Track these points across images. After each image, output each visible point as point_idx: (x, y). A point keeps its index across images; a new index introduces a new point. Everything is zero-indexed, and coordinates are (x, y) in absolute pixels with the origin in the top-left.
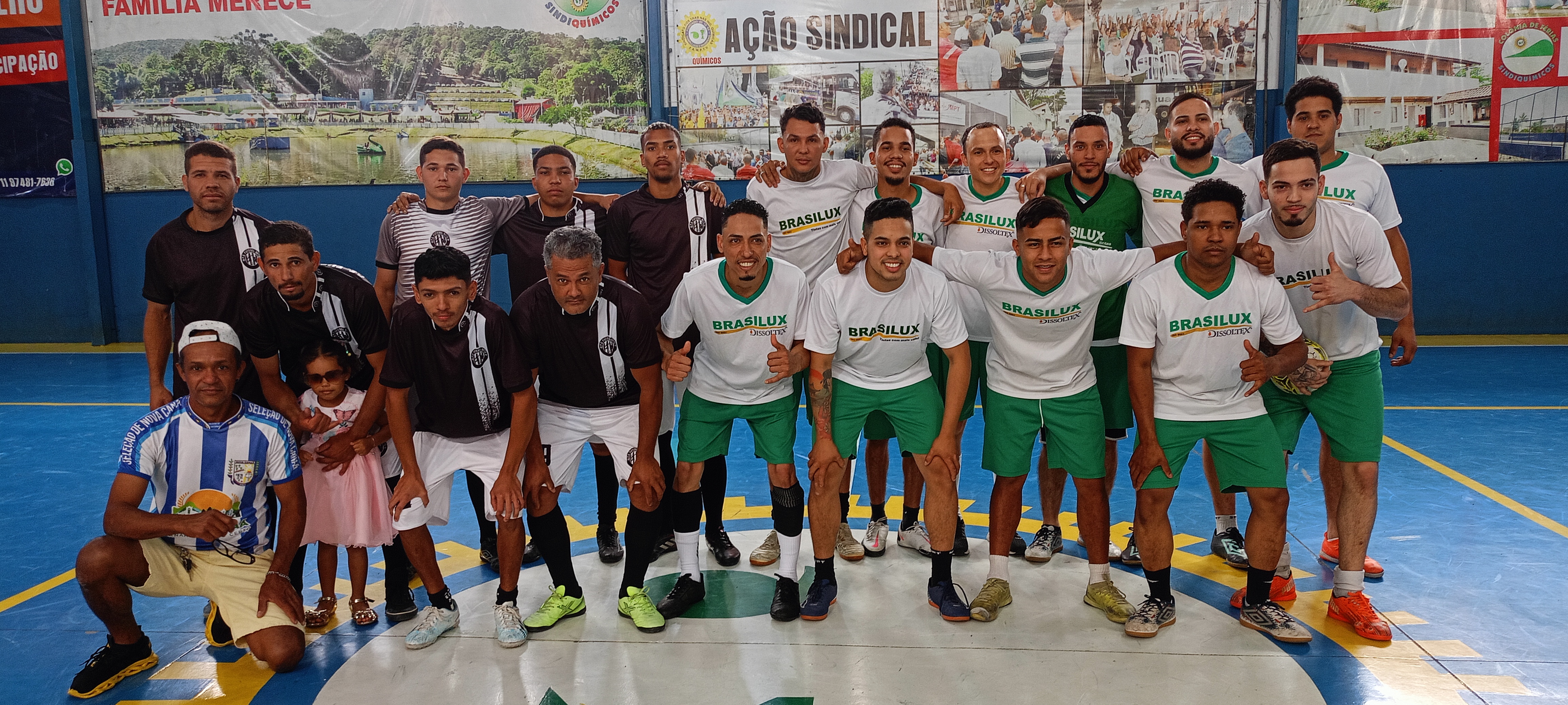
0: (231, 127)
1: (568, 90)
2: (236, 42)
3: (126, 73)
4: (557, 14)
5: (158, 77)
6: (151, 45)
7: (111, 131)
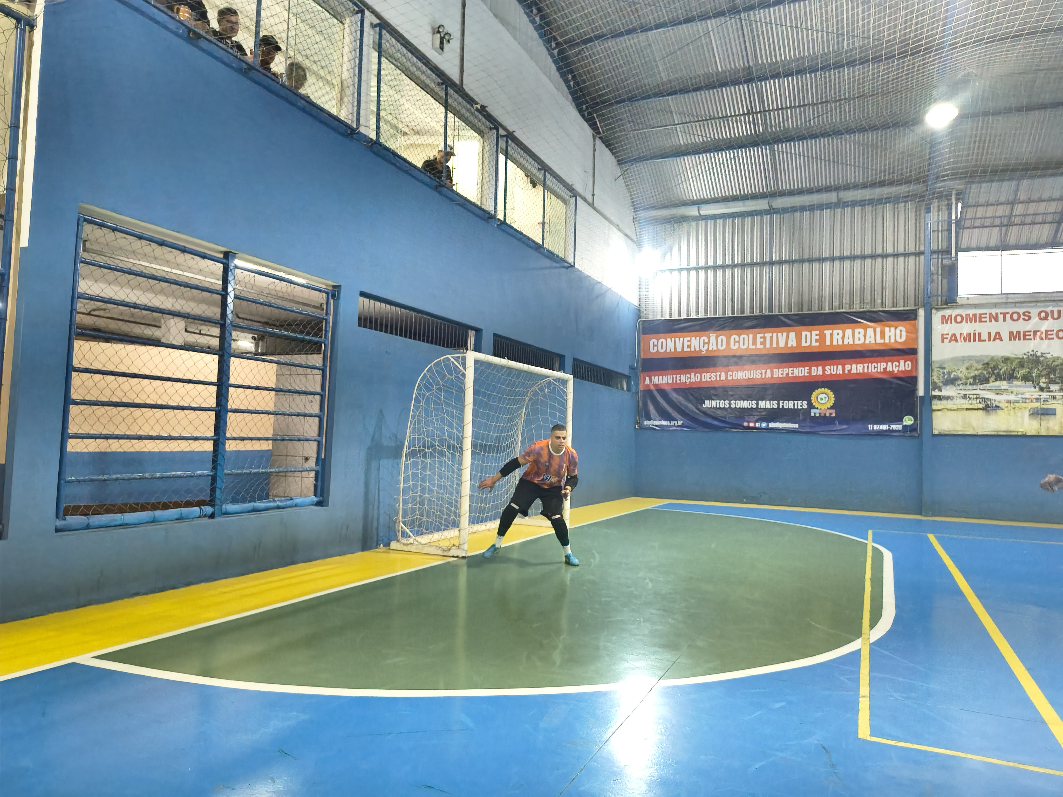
0: (1017, 402)
2: (1025, 357)
3: (952, 372)
5: (973, 374)
6: (970, 358)
7: (939, 402)
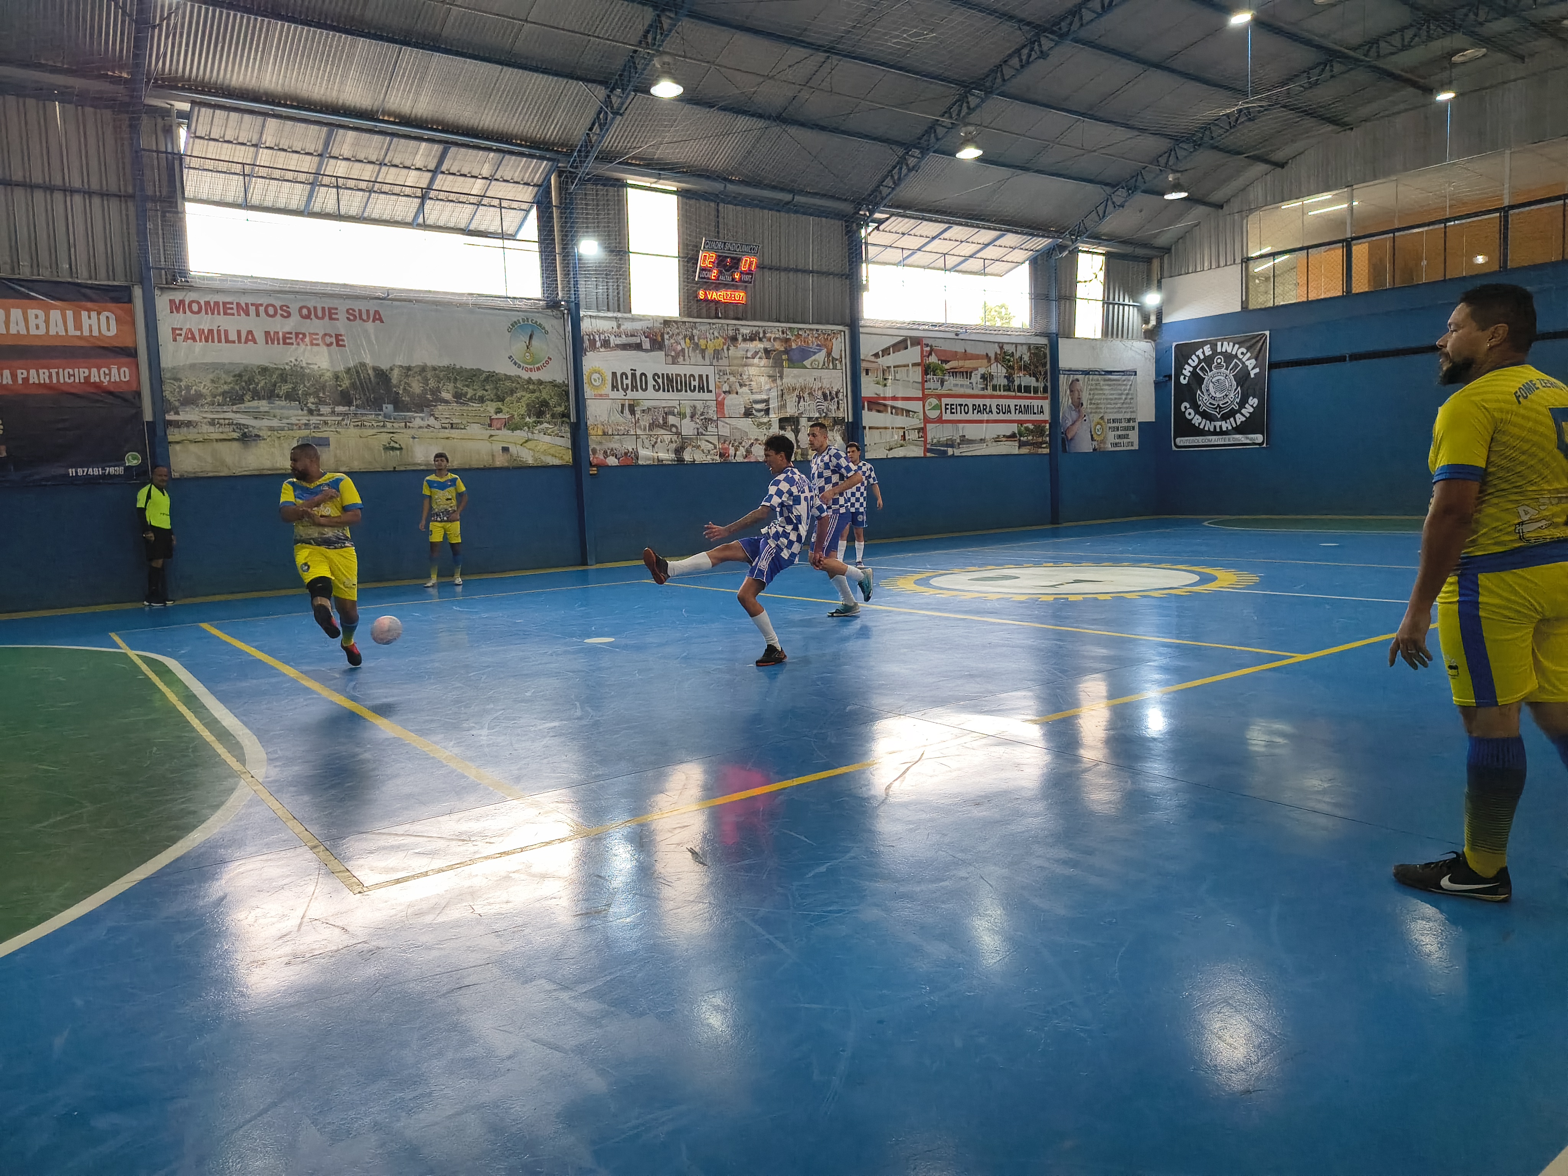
0: (282, 429)
1: (523, 410)
2: (287, 367)
3: (192, 386)
4: (515, 363)
5: (220, 390)
6: (215, 367)
7: (177, 430)
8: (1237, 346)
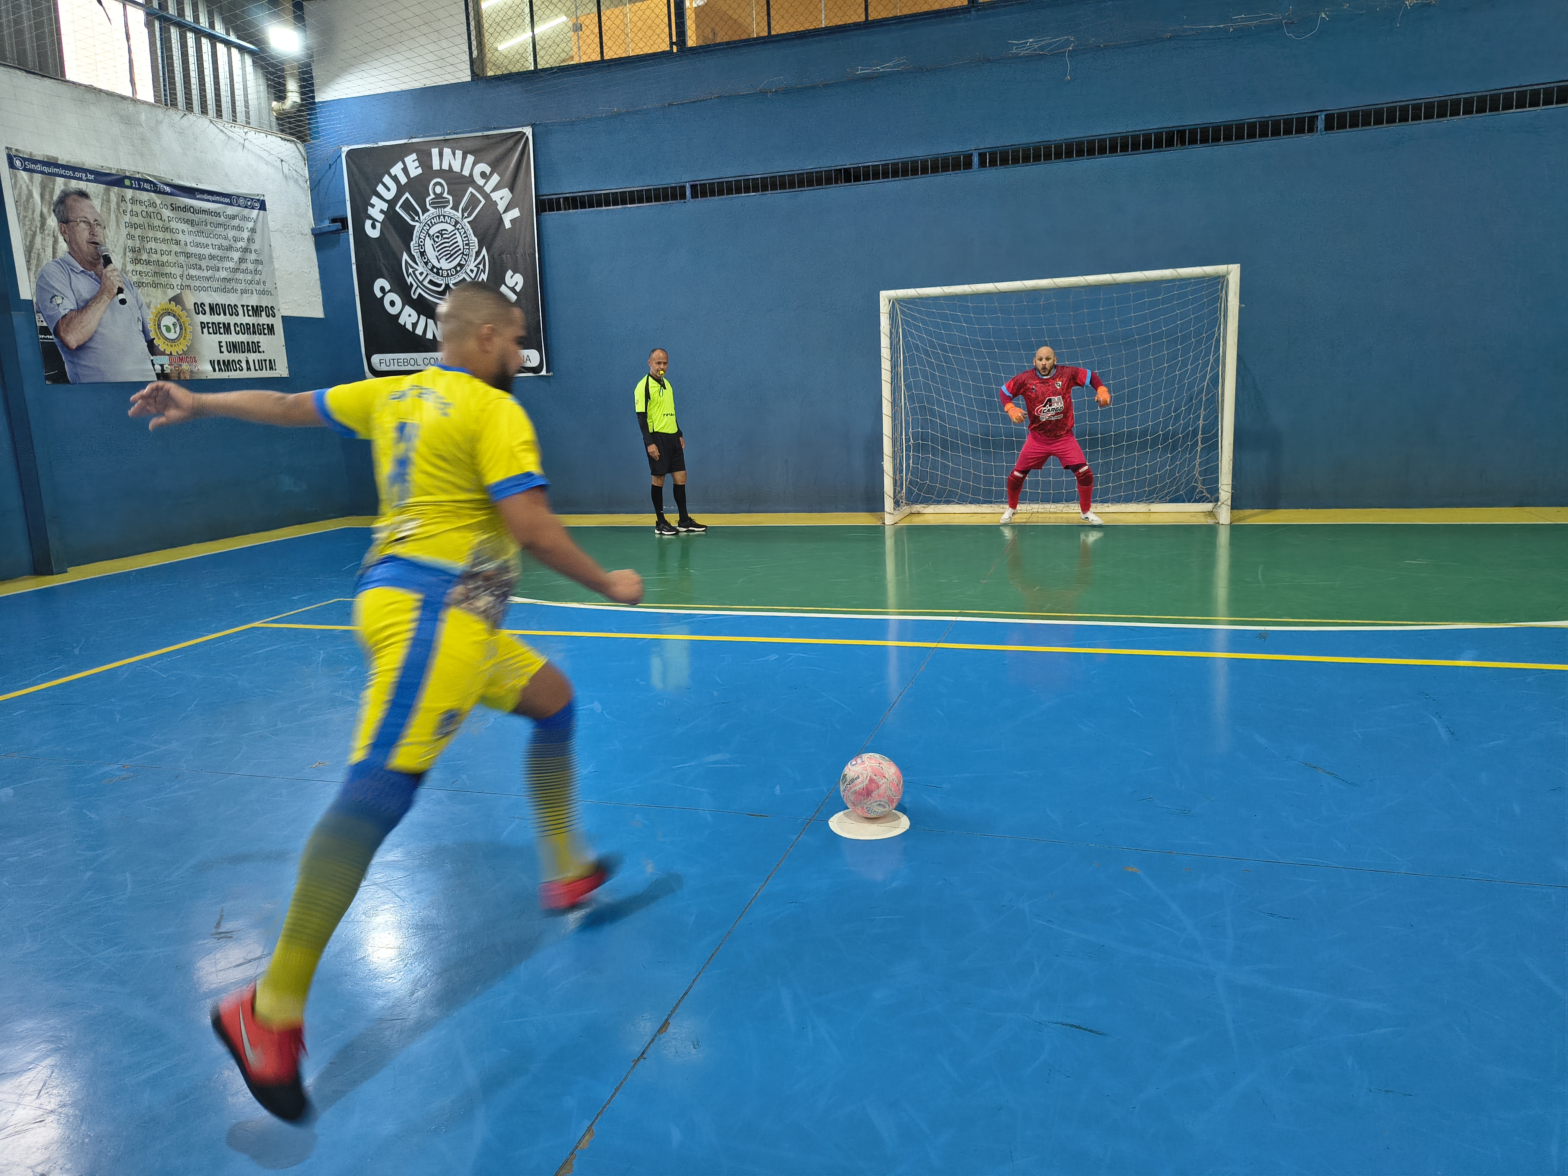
8: (470, 159)
